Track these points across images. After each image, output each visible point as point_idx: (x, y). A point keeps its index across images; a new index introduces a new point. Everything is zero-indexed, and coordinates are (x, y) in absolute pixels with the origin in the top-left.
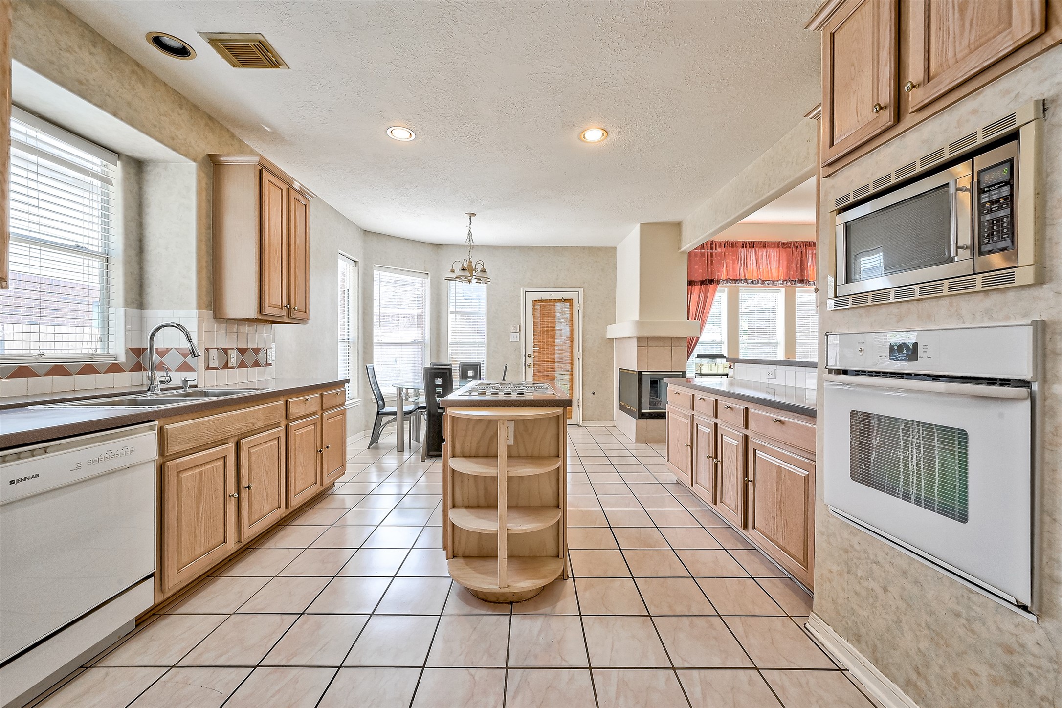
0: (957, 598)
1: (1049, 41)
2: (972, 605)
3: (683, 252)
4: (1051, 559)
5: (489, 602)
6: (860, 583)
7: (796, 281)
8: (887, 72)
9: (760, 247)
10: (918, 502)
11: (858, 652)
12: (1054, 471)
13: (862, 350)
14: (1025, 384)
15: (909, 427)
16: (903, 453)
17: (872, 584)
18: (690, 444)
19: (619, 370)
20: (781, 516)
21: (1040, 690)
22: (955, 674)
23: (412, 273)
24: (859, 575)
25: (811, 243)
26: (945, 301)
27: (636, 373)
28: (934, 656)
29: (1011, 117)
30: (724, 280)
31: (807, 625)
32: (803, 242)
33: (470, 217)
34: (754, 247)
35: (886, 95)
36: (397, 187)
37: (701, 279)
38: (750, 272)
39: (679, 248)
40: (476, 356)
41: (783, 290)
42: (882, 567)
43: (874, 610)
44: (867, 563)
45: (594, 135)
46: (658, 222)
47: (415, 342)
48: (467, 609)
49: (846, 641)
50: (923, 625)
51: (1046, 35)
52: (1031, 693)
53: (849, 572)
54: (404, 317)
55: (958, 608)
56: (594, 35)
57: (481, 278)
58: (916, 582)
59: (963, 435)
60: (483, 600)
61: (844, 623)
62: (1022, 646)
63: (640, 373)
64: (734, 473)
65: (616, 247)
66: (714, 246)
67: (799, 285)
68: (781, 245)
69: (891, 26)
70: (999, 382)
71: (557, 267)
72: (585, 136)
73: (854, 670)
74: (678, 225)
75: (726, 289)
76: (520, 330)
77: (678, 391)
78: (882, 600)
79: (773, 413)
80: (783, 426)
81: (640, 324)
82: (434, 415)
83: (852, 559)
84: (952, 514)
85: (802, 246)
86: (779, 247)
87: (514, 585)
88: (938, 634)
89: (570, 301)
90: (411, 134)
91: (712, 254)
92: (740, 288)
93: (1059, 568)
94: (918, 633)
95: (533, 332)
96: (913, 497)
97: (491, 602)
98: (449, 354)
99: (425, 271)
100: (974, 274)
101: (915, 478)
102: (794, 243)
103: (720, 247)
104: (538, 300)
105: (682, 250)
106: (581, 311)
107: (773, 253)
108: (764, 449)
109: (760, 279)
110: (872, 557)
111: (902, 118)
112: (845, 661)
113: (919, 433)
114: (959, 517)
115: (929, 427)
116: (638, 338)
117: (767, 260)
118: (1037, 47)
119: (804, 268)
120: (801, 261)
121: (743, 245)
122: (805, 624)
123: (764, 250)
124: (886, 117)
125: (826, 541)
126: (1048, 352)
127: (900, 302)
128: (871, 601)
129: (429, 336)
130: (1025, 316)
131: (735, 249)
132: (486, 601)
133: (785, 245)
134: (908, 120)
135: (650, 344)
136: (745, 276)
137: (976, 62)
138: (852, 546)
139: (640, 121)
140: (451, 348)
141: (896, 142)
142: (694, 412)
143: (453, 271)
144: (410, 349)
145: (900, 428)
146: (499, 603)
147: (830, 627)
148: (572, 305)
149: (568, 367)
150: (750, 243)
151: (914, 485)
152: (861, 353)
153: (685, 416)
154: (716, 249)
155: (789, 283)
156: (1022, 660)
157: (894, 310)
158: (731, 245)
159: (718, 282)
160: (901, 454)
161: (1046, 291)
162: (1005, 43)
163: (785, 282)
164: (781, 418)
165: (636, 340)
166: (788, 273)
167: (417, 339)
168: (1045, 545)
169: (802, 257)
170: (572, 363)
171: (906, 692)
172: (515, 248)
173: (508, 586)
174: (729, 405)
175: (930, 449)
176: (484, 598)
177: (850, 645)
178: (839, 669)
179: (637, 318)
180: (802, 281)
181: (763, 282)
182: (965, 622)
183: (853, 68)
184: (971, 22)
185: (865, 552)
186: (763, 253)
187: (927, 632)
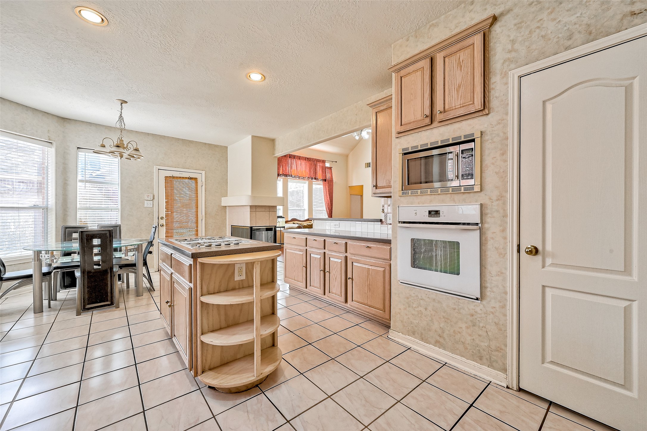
0: (454, 303)
1: (484, 113)
2: (460, 304)
3: (275, 157)
4: (484, 281)
5: (241, 392)
6: (414, 310)
7: (313, 178)
8: (427, 103)
9: (298, 159)
10: (441, 271)
11: (414, 339)
12: (485, 252)
13: (416, 213)
14: (477, 224)
15: (437, 243)
16: (435, 253)
17: (420, 309)
18: (305, 265)
19: (231, 227)
20: (370, 292)
21: (481, 325)
22: (454, 331)
23: (29, 139)
24: (414, 307)
25: (319, 160)
26: (449, 195)
27: (249, 228)
28: (446, 327)
29: (473, 135)
30: (281, 174)
31: (389, 336)
32: (316, 159)
33: (122, 103)
34: (295, 158)
35: (427, 112)
36: (49, 57)
38: (293, 171)
39: (274, 154)
40: (108, 219)
41: (307, 182)
42: (424, 300)
43: (421, 319)
44: (417, 301)
45: (256, 77)
46: (263, 137)
47: (35, 207)
48: (230, 403)
49: (408, 336)
50: (442, 317)
51: (484, 110)
52: (479, 327)
53: (409, 307)
54: (19, 182)
55: (455, 307)
56: (292, 23)
57: (134, 156)
58: (439, 302)
59: (458, 243)
60: (236, 393)
61: (407, 329)
62: (476, 312)
63: (251, 228)
64: (339, 276)
65: (227, 147)
67: (314, 180)
68: (306, 159)
69: (429, 85)
70: (466, 224)
71: (185, 154)
72: (250, 76)
73: (414, 347)
74: (273, 141)
75: (282, 179)
76: (154, 198)
77: (294, 237)
78: (424, 314)
79: (363, 243)
80: (370, 249)
81: (253, 197)
82: (89, 272)
83: (411, 301)
84: (454, 273)
85: (315, 161)
87: (264, 371)
88: (448, 319)
89: (196, 179)
90: (103, 20)
92: (288, 179)
93: (487, 283)
94: (440, 321)
95: (165, 200)
96: (439, 270)
97: (243, 391)
98: (77, 218)
99: (49, 140)
100: (460, 186)
101: (440, 262)
102: (312, 159)
104: (170, 177)
105: (275, 155)
106: (204, 187)
107: (303, 162)
108: (358, 261)
109: (298, 175)
110: (420, 297)
111: (433, 123)
112: (409, 345)
113: (441, 245)
114: (457, 273)
115: (444, 242)
116: (251, 206)
117: (301, 166)
118: (481, 114)
119: (316, 172)
120: (315, 169)
121: (290, 156)
122: (388, 336)
123: (299, 160)
124: (428, 121)
125: (397, 296)
126: (483, 214)
127: (431, 194)
128: (420, 315)
129: (54, 201)
130: (476, 202)
131: (286, 158)
132: (239, 393)
133: (308, 159)
134: (435, 124)
135: (257, 210)
136: (291, 173)
137: (464, 111)
138: (410, 295)
139: (286, 79)
140: (79, 213)
141: (429, 131)
142: (307, 248)
143: (103, 146)
144: (32, 213)
145: (434, 244)
146: (249, 389)
147: (400, 333)
148: (197, 183)
149: (194, 225)
150: (293, 156)
151: (439, 265)
152: (416, 214)
153: (301, 250)
155: (310, 179)
156: (476, 317)
157: (428, 197)
160: (434, 254)
161: (482, 194)
162: (472, 109)
163: (309, 178)
164: (369, 245)
165: (249, 207)
166: (310, 174)
167: (37, 203)
168: (483, 277)
169: (315, 167)
170: (197, 222)
171: (435, 346)
172: (148, 134)
173: (261, 374)
174: (335, 241)
175: (445, 251)
176: (237, 391)
177: (410, 337)
178: (409, 349)
179: (250, 193)
180: (315, 179)
181: (299, 177)
182: (457, 311)
183: (412, 96)
184: (461, 96)
185: (417, 296)
186: (299, 162)
187: (443, 320)
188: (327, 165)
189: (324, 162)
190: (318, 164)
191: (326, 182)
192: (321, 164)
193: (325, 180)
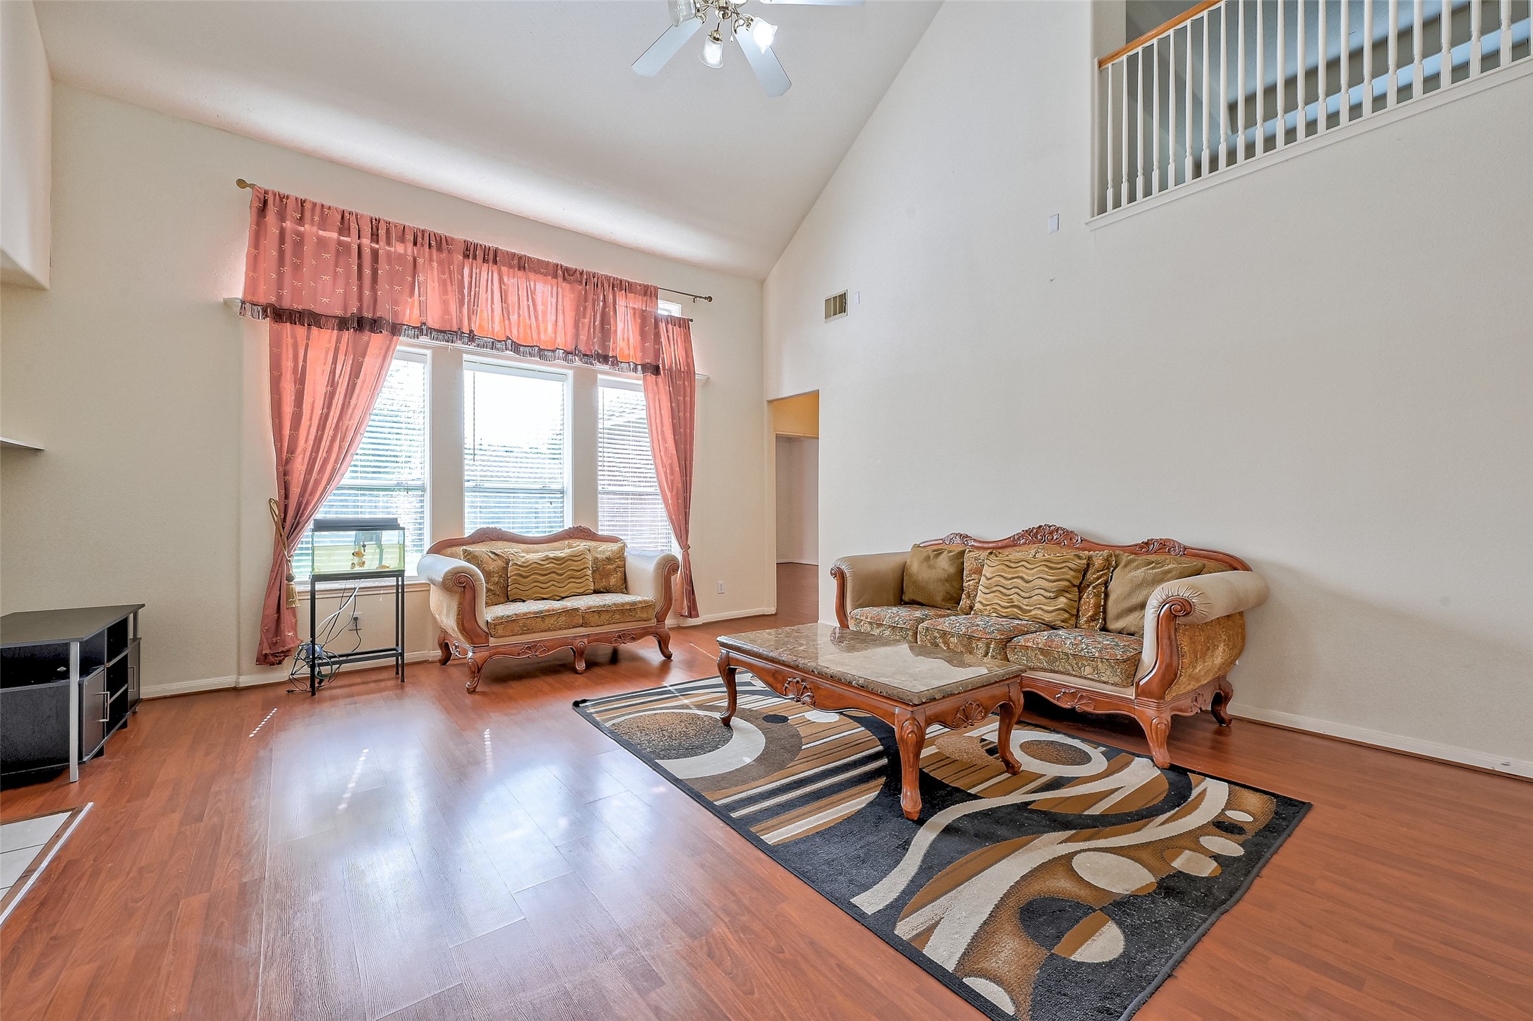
7: (591, 356)
9: (511, 267)
25: (623, 283)
30: (412, 326)
32: (608, 278)
34: (495, 262)
37: (339, 313)
38: (484, 319)
41: (567, 374)
66: (382, 232)
67: (599, 366)
68: (560, 272)
75: (421, 356)
85: (606, 285)
86: (555, 276)
91: (375, 254)
102: (588, 273)
103: (402, 239)
107: (544, 290)
109: (508, 338)
117: (528, 301)
119: (609, 331)
120: (604, 316)
121: (468, 250)
123: (520, 274)
131: (444, 255)
133: (569, 274)
136: (471, 328)
150: (486, 250)
154: (389, 243)
155: (580, 359)
158: (433, 243)
159: (395, 329)
163: (570, 356)
166: (575, 339)
169: (605, 307)
180: (604, 359)
181: (516, 348)
186: (518, 281)
188: (667, 308)
189: (649, 293)
190: (621, 302)
191: (660, 379)
192: (637, 303)
193: (656, 371)
